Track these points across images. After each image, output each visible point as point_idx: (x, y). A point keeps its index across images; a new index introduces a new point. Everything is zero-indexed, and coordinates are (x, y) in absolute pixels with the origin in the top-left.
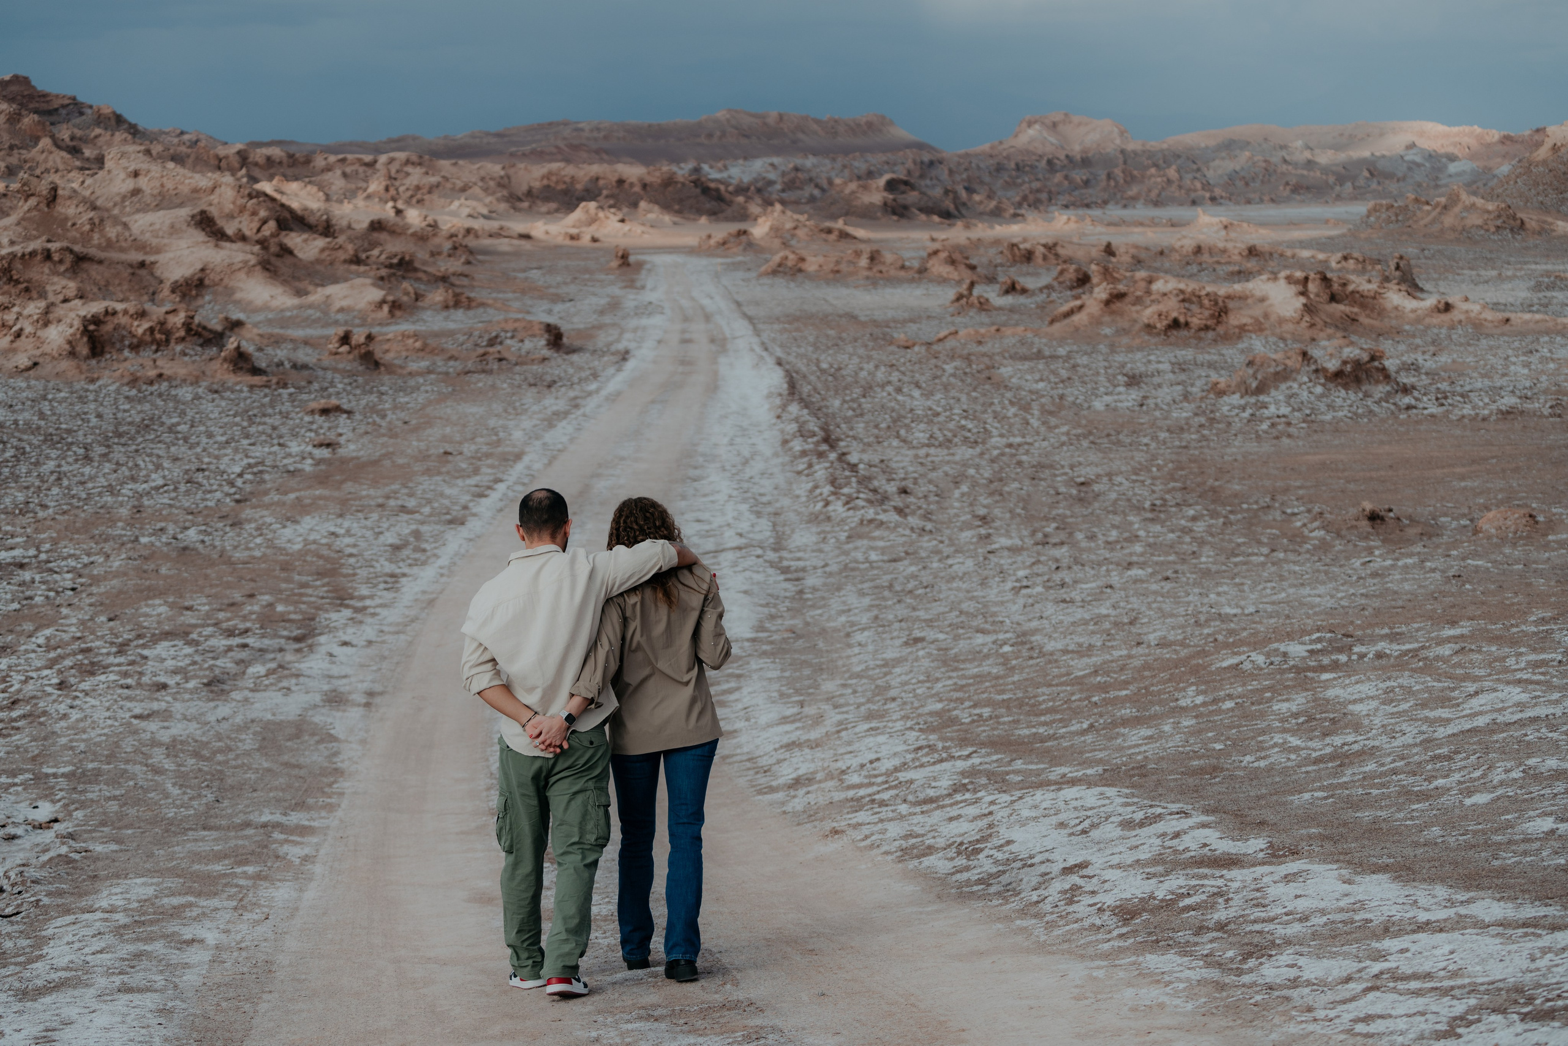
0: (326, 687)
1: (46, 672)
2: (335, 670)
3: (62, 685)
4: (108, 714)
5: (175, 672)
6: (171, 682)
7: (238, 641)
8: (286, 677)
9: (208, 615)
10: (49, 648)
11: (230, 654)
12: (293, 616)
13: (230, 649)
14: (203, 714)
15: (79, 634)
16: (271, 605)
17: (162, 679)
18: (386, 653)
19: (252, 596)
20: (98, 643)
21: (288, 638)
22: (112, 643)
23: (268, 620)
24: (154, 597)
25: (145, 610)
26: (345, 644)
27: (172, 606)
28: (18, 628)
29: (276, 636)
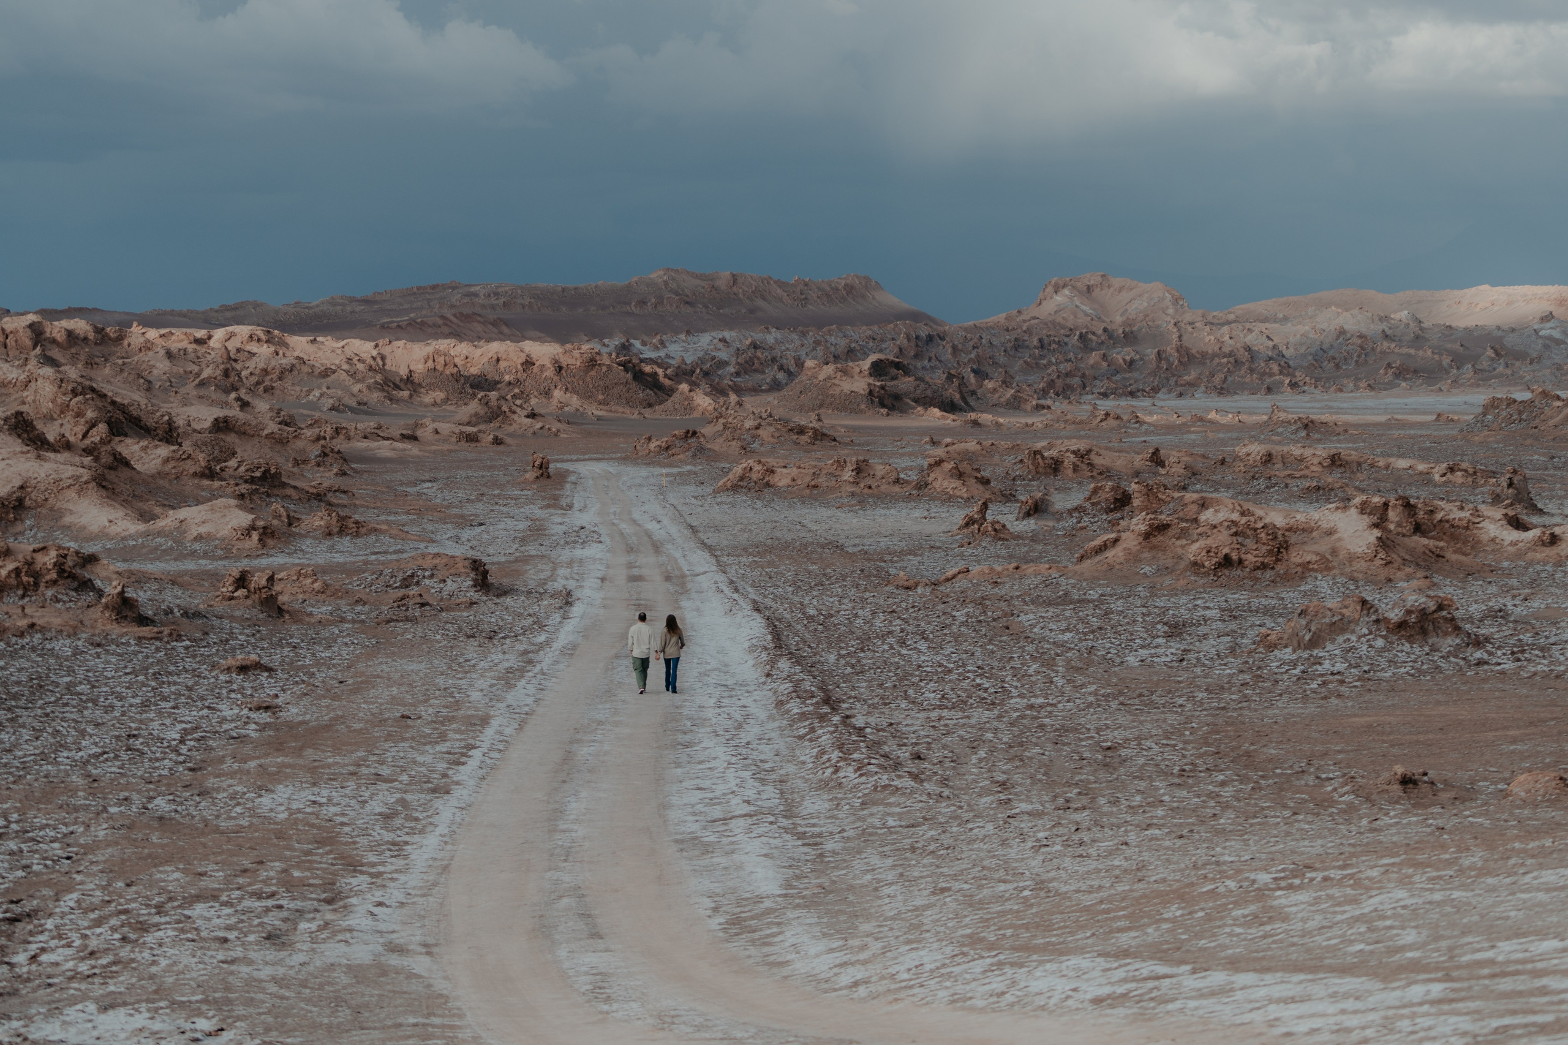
0: (381, 940)
1: (98, 930)
2: (382, 927)
3: (124, 939)
4: (196, 960)
5: (229, 928)
6: (232, 935)
7: (270, 903)
8: (339, 931)
9: (227, 880)
10: (86, 911)
11: (271, 914)
12: (312, 881)
13: (268, 910)
14: (281, 960)
15: (107, 898)
16: (285, 871)
17: (221, 934)
18: (422, 913)
19: (261, 862)
20: (133, 905)
21: (319, 900)
22: (148, 906)
23: (290, 885)
24: (161, 864)
25: (159, 876)
26: (380, 904)
27: (184, 871)
28: (38, 894)
29: (305, 898)
